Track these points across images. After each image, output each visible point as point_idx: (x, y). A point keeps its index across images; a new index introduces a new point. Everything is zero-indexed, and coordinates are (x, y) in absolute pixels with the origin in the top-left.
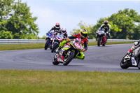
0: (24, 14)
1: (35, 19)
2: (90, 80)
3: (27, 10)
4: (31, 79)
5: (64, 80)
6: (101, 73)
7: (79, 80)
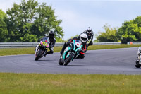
0: (48, 17)
1: (60, 22)
2: (115, 83)
3: (52, 13)
4: (55, 82)
5: (89, 83)
6: (126, 76)
7: (104, 83)
